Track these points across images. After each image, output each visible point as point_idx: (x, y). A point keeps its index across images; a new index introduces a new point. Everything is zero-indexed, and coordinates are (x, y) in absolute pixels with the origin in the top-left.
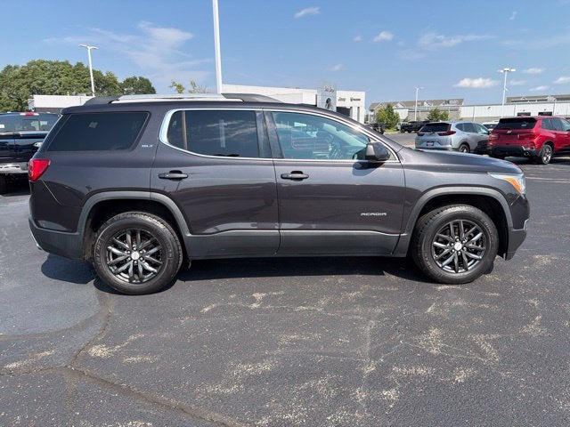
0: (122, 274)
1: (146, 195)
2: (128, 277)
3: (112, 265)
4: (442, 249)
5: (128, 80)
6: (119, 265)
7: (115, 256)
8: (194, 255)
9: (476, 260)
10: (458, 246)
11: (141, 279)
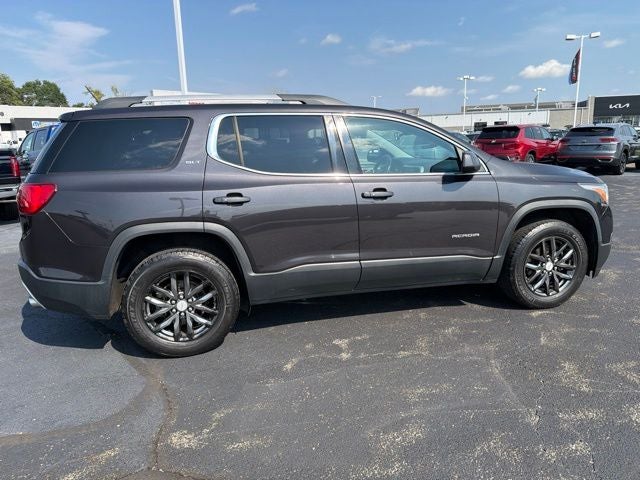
0: (164, 331)
1: (198, 226)
2: (172, 334)
3: (150, 321)
4: (534, 271)
5: (28, 85)
6: (160, 320)
7: (154, 308)
8: (256, 299)
9: (566, 280)
10: (549, 266)
11: (190, 336)
